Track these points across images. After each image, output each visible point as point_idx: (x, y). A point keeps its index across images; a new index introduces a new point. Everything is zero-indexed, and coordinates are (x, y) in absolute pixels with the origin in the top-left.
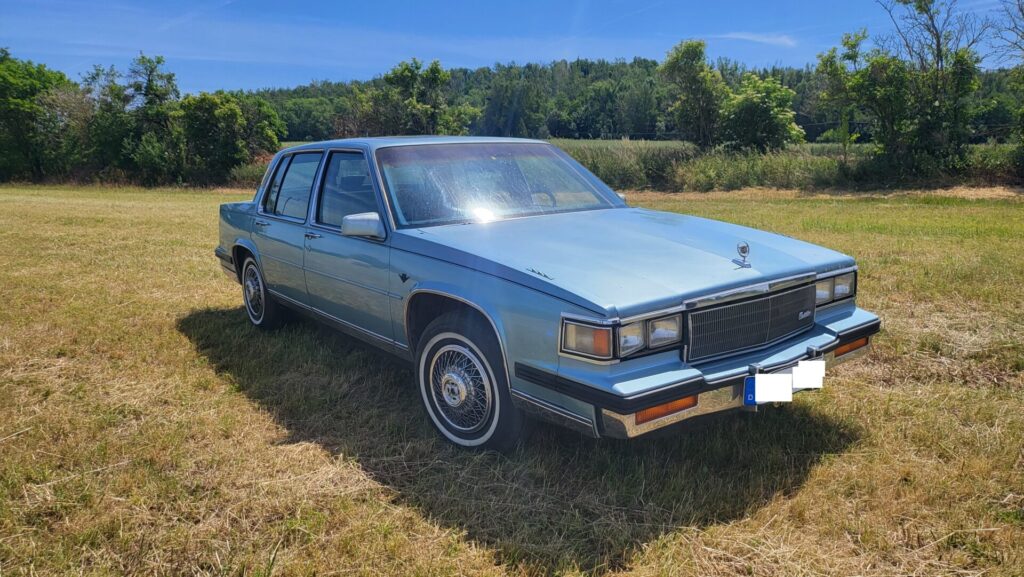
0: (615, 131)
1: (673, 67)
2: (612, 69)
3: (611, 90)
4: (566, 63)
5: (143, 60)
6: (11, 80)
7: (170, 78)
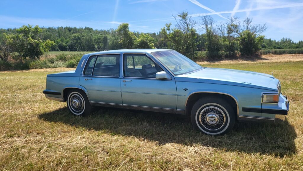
0: (82, 49)
1: (120, 30)
2: (79, 30)
3: (79, 36)
4: (63, 28)
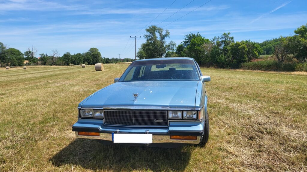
5: (225, 34)
6: (197, 42)
7: (232, 38)
